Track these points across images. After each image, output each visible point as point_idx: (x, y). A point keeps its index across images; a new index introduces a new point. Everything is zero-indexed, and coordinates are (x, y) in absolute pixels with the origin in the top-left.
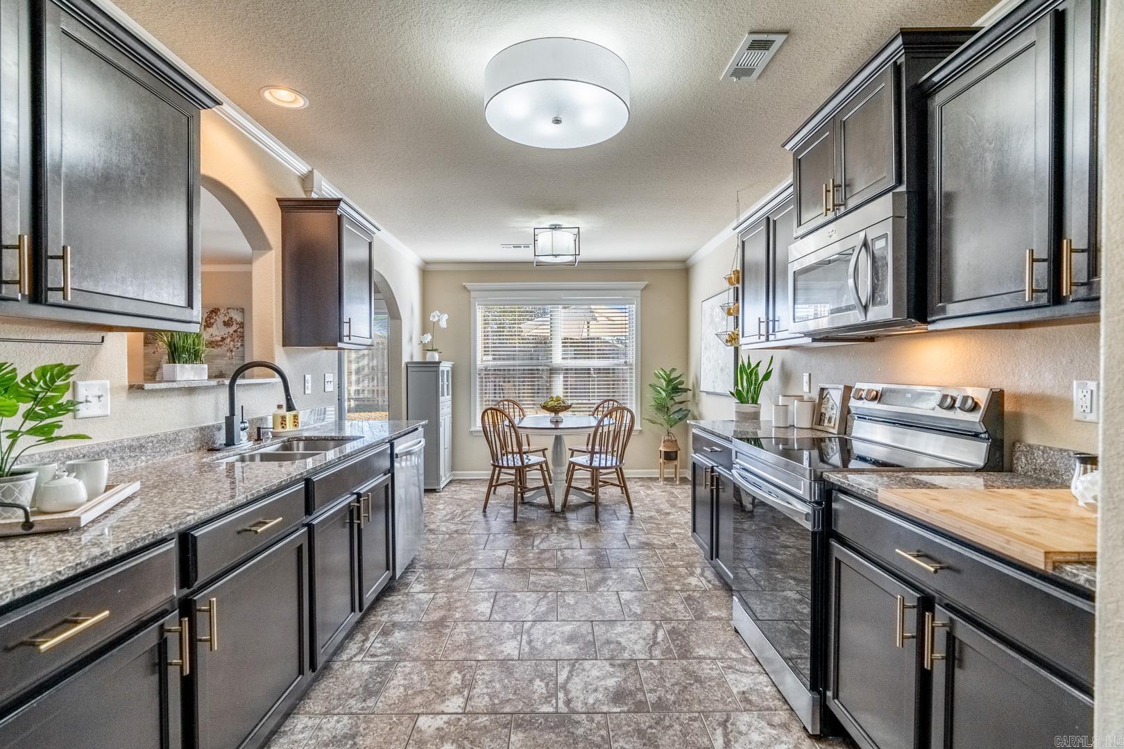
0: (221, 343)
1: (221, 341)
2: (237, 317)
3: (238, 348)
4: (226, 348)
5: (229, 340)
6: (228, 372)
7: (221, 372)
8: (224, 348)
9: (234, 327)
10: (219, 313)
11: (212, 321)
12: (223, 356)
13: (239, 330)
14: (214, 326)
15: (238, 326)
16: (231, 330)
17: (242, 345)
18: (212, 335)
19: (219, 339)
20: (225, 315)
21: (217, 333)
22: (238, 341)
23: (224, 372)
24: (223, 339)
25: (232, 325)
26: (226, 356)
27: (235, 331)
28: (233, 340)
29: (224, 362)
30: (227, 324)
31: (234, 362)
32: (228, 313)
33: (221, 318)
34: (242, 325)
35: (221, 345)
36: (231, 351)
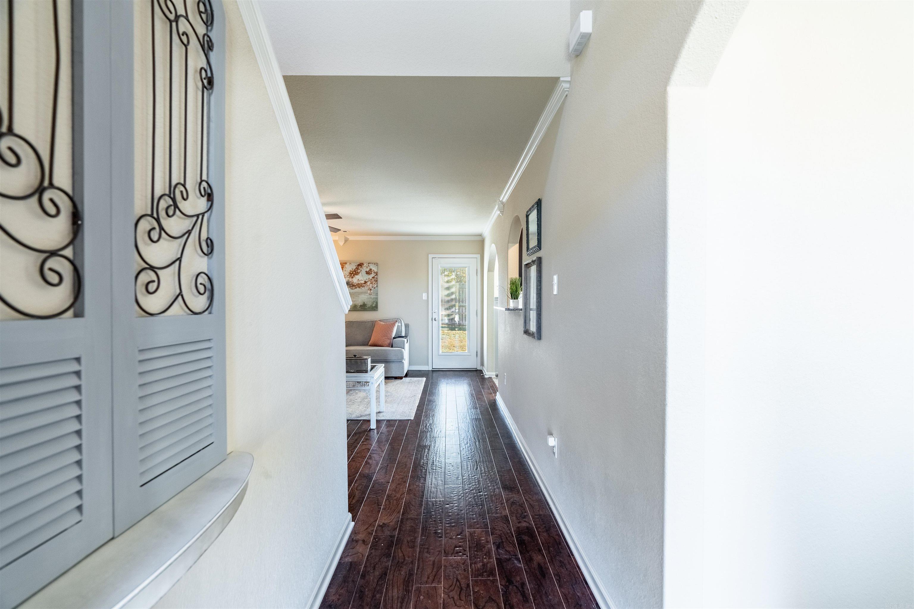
0: (364, 285)
1: (364, 283)
2: (374, 268)
3: (375, 288)
4: (368, 288)
5: (369, 283)
6: (368, 303)
7: (364, 303)
8: (366, 288)
9: (373, 275)
10: (363, 266)
11: (359, 271)
12: (365, 293)
13: (375, 277)
14: (360, 274)
15: (375, 274)
16: (371, 277)
17: (377, 286)
18: (359, 279)
19: (363, 282)
20: (367, 267)
21: (361, 278)
22: (375, 284)
23: (366, 303)
24: (366, 282)
25: (372, 273)
26: (367, 293)
27: (373, 278)
28: (372, 283)
29: (366, 297)
30: (368, 273)
31: (372, 297)
32: (369, 266)
33: (364, 269)
34: (377, 274)
35: (364, 286)
36: (371, 290)
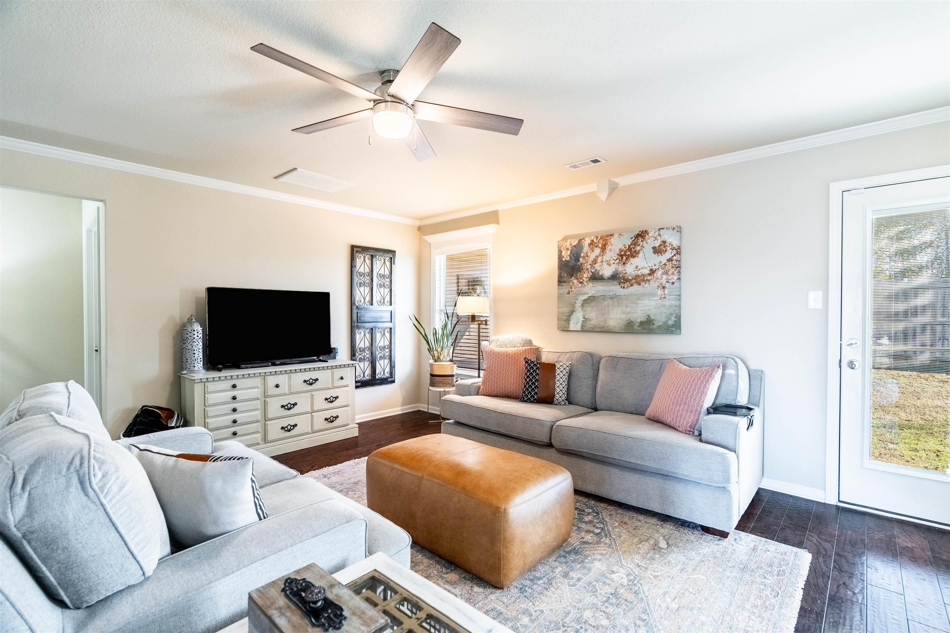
0: (649, 278)
1: (650, 274)
2: (672, 239)
3: (673, 283)
4: (657, 284)
5: (659, 274)
6: (658, 317)
7: (648, 316)
8: (654, 284)
9: (669, 254)
10: (647, 237)
11: (638, 248)
12: (653, 295)
13: (675, 258)
14: (641, 255)
15: (675, 252)
16: (663, 258)
17: (679, 279)
18: (637, 267)
19: (647, 271)
20: (656, 239)
21: (644, 264)
22: (673, 274)
23: (652, 317)
24: (652, 272)
25: (666, 251)
26: (655, 295)
27: (670, 260)
28: (666, 273)
29: (653, 303)
30: (657, 251)
31: (667, 303)
32: (659, 235)
33: (650, 243)
34: (678, 250)
35: (649, 281)
36: (664, 288)
